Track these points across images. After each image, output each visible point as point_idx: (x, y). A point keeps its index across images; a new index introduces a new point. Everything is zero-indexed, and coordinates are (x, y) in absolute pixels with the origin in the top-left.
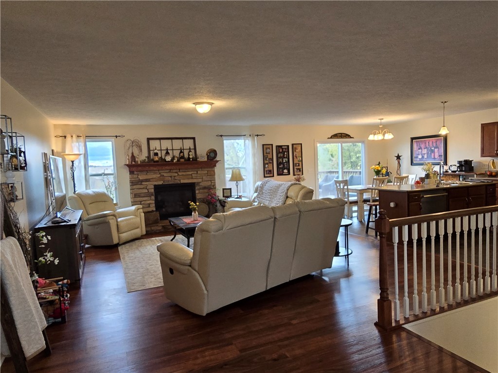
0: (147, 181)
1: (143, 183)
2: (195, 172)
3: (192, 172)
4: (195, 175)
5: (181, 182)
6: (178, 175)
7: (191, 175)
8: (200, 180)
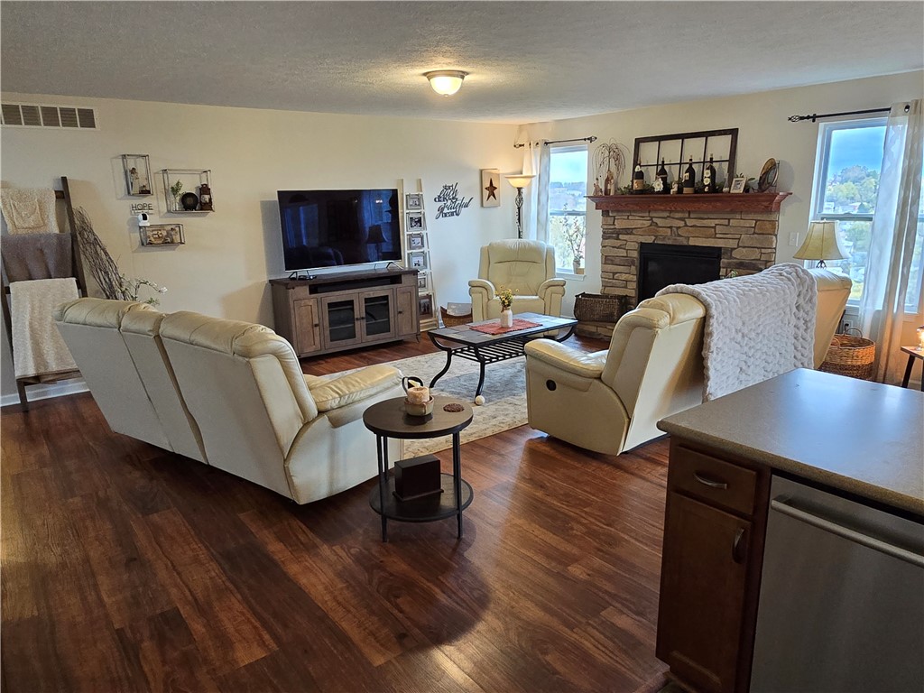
0: (628, 234)
1: (621, 236)
2: (726, 222)
3: (717, 222)
4: (725, 230)
5: (691, 243)
6: (686, 225)
7: (714, 227)
8: (732, 244)
